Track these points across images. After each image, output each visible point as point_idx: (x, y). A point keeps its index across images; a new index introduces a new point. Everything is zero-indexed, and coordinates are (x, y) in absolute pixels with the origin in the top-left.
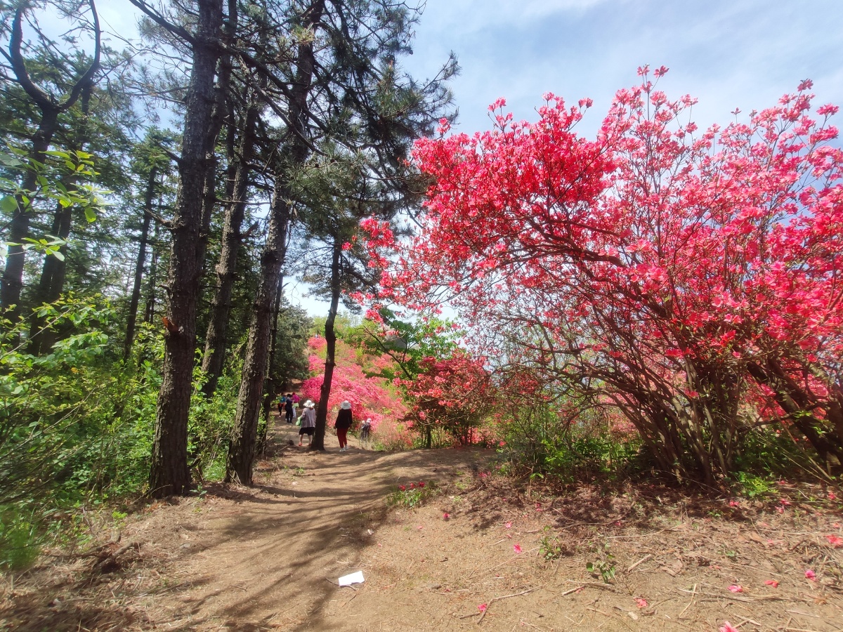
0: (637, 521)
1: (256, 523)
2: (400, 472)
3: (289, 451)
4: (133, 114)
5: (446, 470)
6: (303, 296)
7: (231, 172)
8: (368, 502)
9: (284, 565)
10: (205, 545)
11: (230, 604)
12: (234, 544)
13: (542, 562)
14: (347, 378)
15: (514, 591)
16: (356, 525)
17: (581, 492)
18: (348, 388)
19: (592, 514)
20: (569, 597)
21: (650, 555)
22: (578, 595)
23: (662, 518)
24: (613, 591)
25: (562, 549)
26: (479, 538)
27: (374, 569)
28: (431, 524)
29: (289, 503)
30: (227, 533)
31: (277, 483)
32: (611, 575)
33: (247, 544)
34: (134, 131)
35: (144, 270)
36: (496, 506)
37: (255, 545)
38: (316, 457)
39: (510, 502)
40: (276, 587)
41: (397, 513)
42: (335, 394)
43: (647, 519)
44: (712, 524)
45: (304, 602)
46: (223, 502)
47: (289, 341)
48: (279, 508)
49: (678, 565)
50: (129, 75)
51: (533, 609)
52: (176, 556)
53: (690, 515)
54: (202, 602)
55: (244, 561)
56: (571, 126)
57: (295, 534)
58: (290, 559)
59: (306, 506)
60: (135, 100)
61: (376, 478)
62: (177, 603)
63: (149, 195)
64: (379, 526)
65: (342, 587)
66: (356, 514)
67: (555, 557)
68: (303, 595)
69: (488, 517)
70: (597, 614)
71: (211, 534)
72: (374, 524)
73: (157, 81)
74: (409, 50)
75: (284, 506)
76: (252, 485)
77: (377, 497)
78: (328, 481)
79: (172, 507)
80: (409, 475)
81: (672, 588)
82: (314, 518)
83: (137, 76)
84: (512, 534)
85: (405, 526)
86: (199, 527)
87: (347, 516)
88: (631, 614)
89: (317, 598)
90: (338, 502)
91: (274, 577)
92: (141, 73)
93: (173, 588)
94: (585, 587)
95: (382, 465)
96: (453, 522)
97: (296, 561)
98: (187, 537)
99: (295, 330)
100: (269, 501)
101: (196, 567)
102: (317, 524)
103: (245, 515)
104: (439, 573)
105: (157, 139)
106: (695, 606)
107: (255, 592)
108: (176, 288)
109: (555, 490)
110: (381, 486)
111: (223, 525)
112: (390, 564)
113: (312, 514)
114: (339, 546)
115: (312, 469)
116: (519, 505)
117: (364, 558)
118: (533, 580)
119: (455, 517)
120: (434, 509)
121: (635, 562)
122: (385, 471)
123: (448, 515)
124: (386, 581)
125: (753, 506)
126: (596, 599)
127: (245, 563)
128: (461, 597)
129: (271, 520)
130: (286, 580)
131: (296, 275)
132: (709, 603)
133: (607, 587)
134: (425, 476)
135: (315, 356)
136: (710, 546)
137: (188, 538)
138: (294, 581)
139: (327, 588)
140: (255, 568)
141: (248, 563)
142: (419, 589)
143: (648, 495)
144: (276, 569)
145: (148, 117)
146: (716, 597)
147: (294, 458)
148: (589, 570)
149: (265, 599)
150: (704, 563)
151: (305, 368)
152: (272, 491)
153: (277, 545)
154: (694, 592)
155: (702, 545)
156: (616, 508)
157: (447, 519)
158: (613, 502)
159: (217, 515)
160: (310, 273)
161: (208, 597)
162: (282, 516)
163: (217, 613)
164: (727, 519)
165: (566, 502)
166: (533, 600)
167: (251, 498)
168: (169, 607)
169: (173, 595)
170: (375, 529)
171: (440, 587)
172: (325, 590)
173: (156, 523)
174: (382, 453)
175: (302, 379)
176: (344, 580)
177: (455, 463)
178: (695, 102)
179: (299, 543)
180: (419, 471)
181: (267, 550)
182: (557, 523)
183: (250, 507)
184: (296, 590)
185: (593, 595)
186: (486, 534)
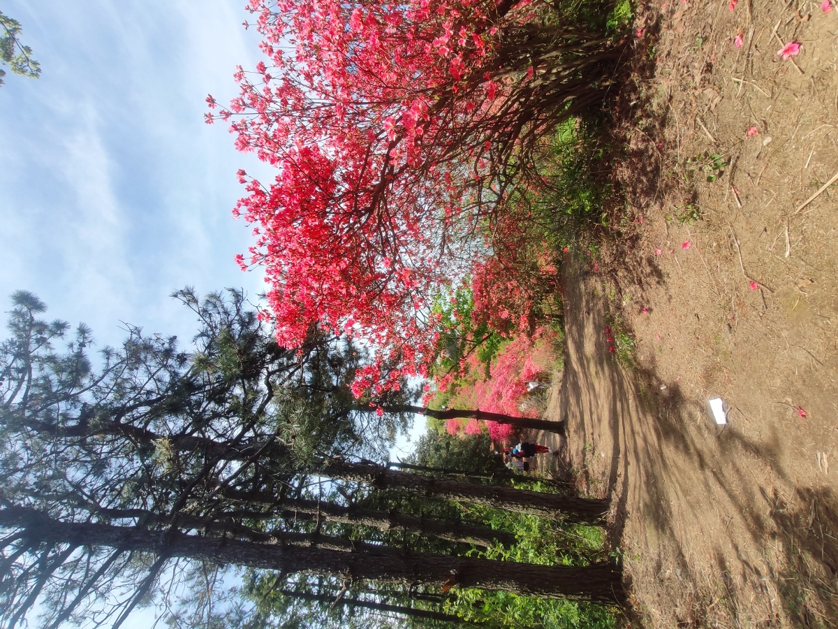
0: (657, 126)
1: (651, 499)
2: (589, 348)
3: (565, 457)
4: (228, 614)
5: (588, 302)
6: (409, 440)
7: (287, 515)
8: (626, 384)
9: (702, 477)
10: (677, 552)
11: (748, 536)
12: (676, 524)
13: (702, 224)
14: (488, 395)
15: (735, 253)
16: (656, 401)
17: (622, 178)
18: (499, 395)
19: (649, 169)
20: (744, 202)
21: (698, 119)
22: (741, 192)
23: (655, 102)
24: (738, 157)
25: (689, 203)
26: (672, 281)
27: (707, 387)
28: (654, 326)
29: (627, 464)
30: (663, 530)
31: (603, 474)
32: (720, 159)
33: (675, 509)
34: (246, 613)
35: (383, 602)
36: (637, 261)
37: (675, 502)
38: (572, 430)
39: (632, 248)
40: (727, 487)
41: (642, 358)
42: (505, 408)
43: (655, 117)
44: (663, 55)
45: (746, 461)
46: (627, 530)
47: (453, 454)
48: (634, 475)
49: (709, 92)
50: (190, 618)
51: (757, 237)
52: (691, 584)
53: (652, 76)
54: (745, 563)
55: (695, 515)
56: (264, 190)
57: (663, 461)
58: (695, 470)
59: (630, 445)
60: (215, 611)
61: (597, 373)
62: (746, 589)
63: (309, 597)
64: (656, 378)
65: (727, 421)
66: (641, 399)
67: (697, 210)
68: (737, 461)
69: (648, 270)
70: (764, 175)
71: (664, 546)
72: (655, 383)
73: (196, 589)
74: (173, 339)
75: (632, 469)
76: (609, 499)
77: (619, 374)
78: (599, 420)
79: (634, 584)
80: (593, 339)
81: (737, 102)
82: (645, 440)
83: (191, 610)
84: (670, 249)
85: (657, 352)
86: (657, 558)
87: (642, 407)
88: (765, 143)
89: (740, 447)
90: (626, 414)
91: (716, 488)
92: (188, 605)
93: (730, 592)
94: (732, 184)
95: (582, 365)
96: (653, 304)
97: (697, 464)
98: (668, 571)
99: (441, 448)
100: (625, 484)
101: (702, 565)
102: (653, 438)
103: (642, 509)
104: (712, 323)
105: (252, 588)
106: (757, 80)
107: (734, 509)
108: (412, 577)
109: (618, 202)
110: (606, 368)
111: (654, 532)
112: (700, 370)
113: (640, 442)
114: (681, 420)
115: (585, 435)
116: (635, 239)
117: (693, 396)
118: (723, 233)
119: (648, 302)
120: (638, 322)
121: (705, 134)
122: (588, 363)
123: (644, 307)
124: (720, 376)
125: (642, 14)
126: (747, 175)
127: (698, 515)
128: (741, 304)
129: (647, 483)
130: (720, 476)
131: (388, 448)
132: (754, 67)
133: (733, 163)
134: (594, 323)
135: (467, 429)
136: (689, 60)
137: (670, 570)
138: (720, 469)
139: (728, 437)
140: (705, 506)
141: (698, 512)
142: (731, 346)
143: (628, 113)
144: (707, 485)
145: (232, 598)
146: (748, 60)
147: (573, 452)
148: (714, 180)
149: (742, 500)
150: (709, 68)
151: (479, 439)
152: (613, 478)
153: (677, 481)
154: (741, 81)
155: (688, 67)
156: (641, 146)
157: (650, 310)
158: (635, 147)
159: (642, 538)
160: (386, 434)
161: (739, 557)
162: (643, 472)
163: (759, 550)
164: (657, 40)
165: (634, 193)
166: (745, 235)
167: (623, 501)
168: (752, 599)
169: (738, 593)
170: (660, 382)
171: (729, 325)
172: (731, 438)
173: (653, 602)
174: (567, 363)
175: (489, 442)
176: (720, 419)
177: (580, 293)
178: (241, 68)
179: (676, 459)
180: (589, 330)
181: (683, 491)
182: (658, 203)
183: (632, 503)
184: (730, 467)
185: (741, 178)
186: (668, 274)
